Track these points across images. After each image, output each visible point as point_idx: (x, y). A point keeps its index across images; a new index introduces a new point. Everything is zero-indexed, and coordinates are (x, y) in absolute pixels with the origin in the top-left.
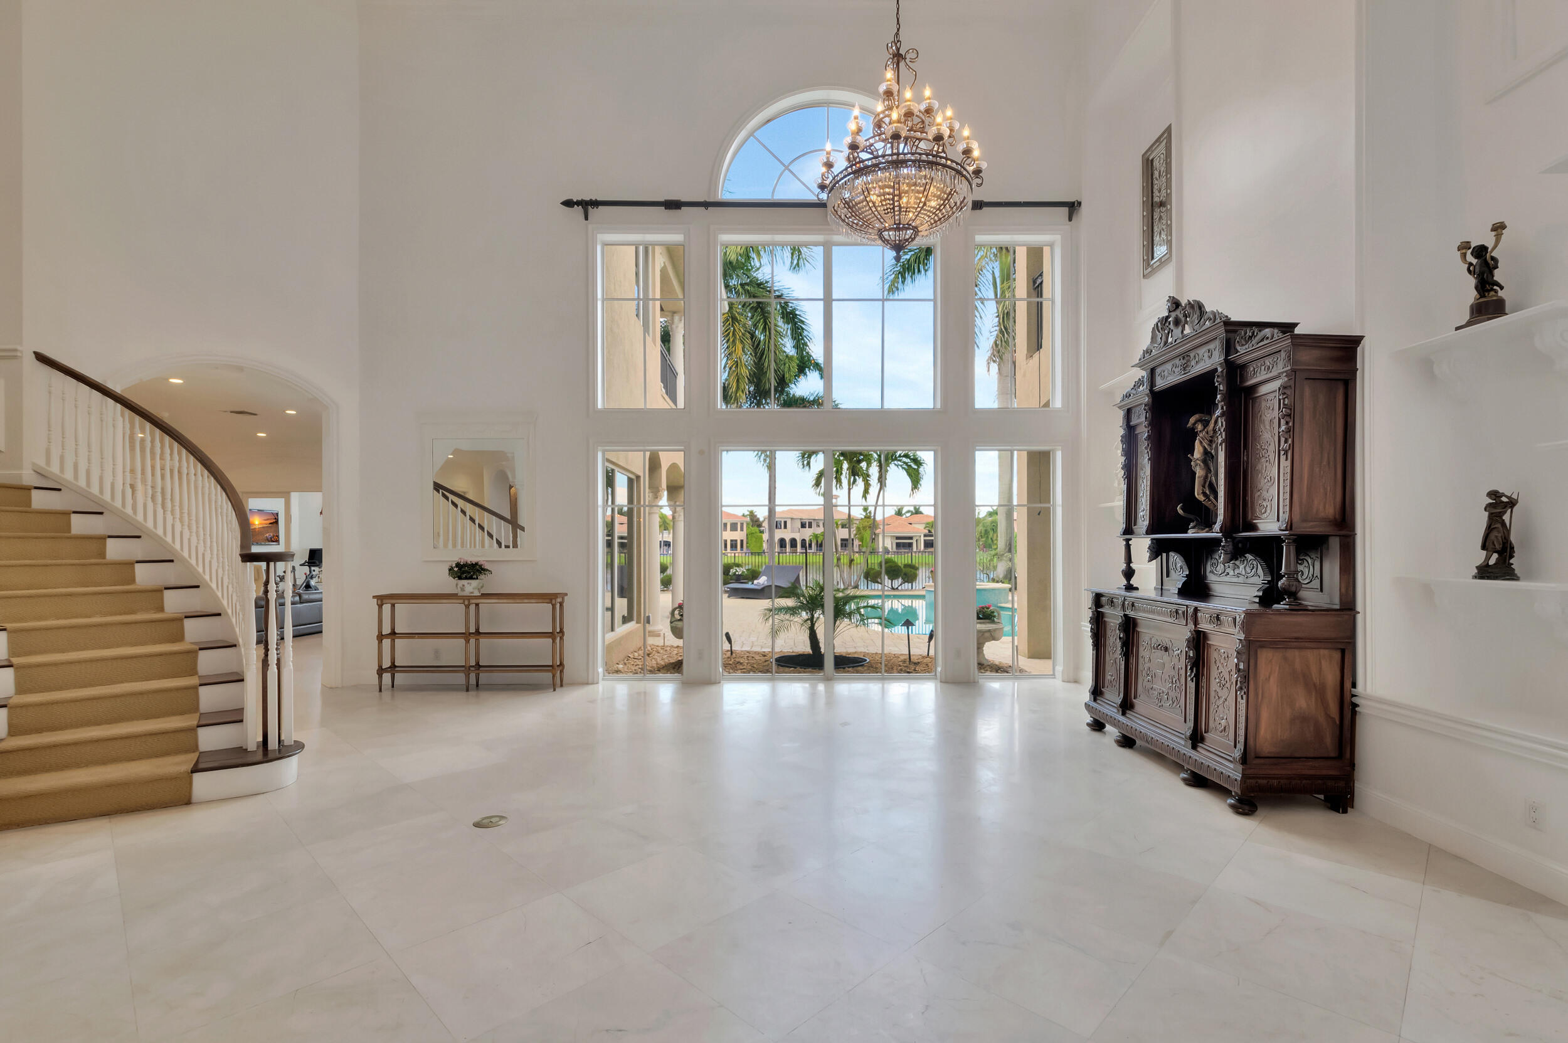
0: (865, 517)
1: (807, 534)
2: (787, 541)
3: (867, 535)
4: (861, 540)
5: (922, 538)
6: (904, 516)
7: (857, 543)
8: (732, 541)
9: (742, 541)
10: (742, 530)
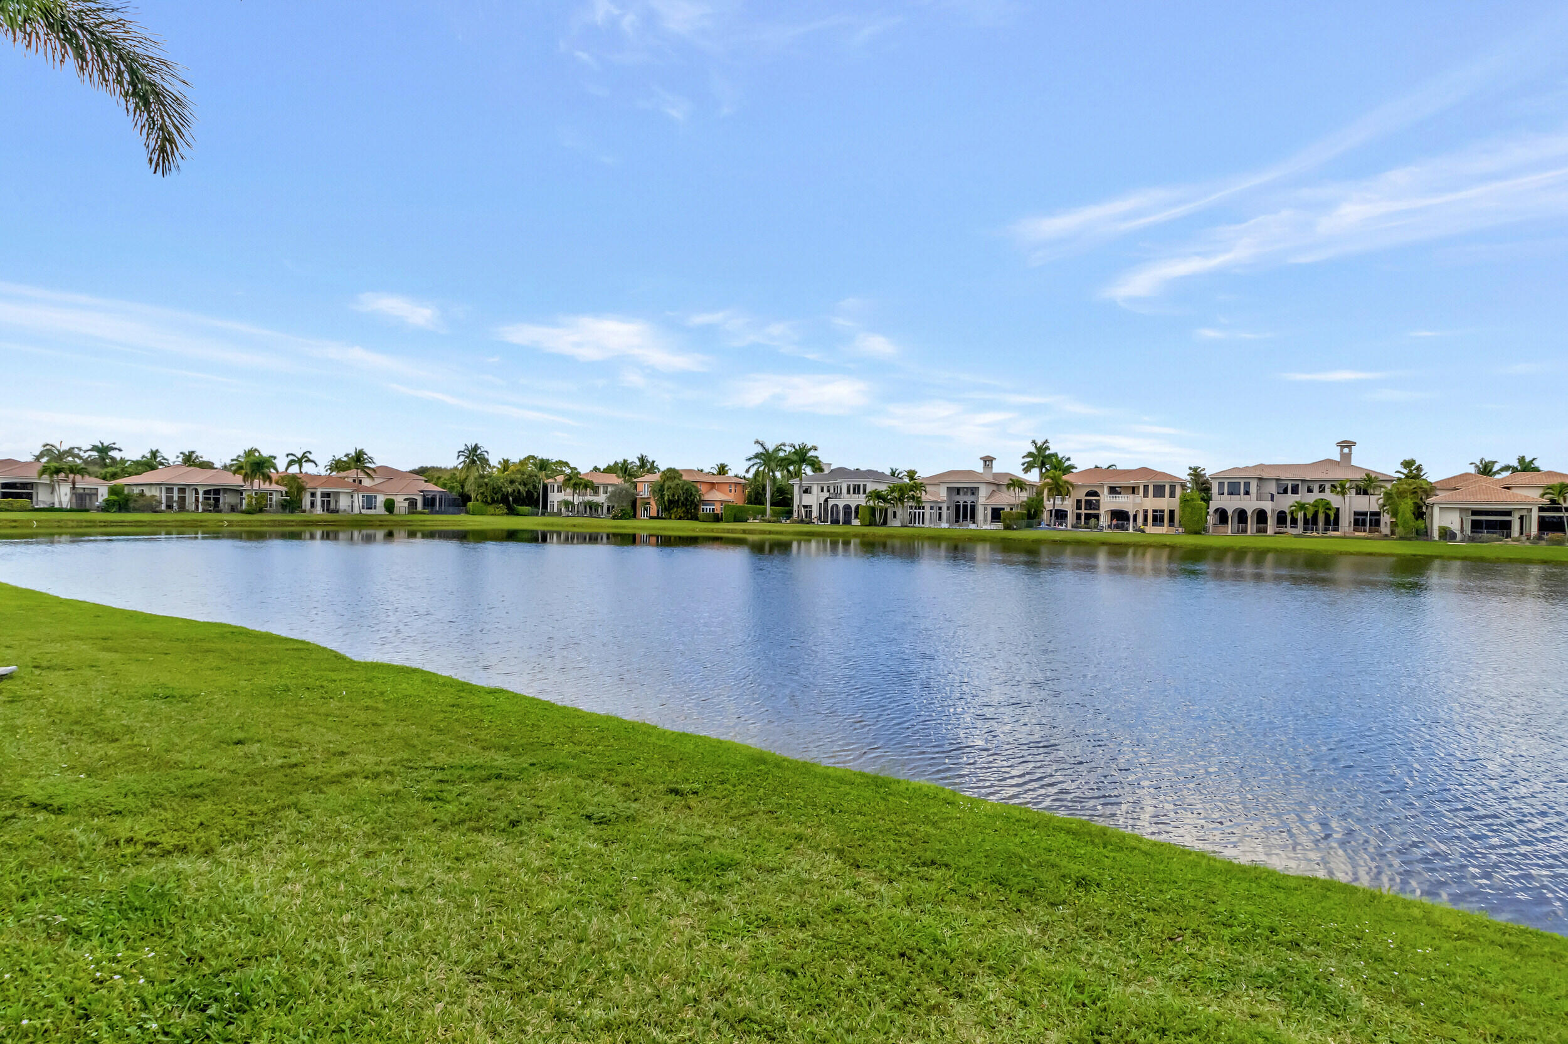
0: (1407, 477)
1: (1287, 502)
2: (1249, 514)
3: (1406, 506)
4: (1395, 514)
5: (1535, 515)
6: (1498, 477)
7: (1386, 518)
8: (1154, 511)
9: (1172, 512)
10: (1172, 495)
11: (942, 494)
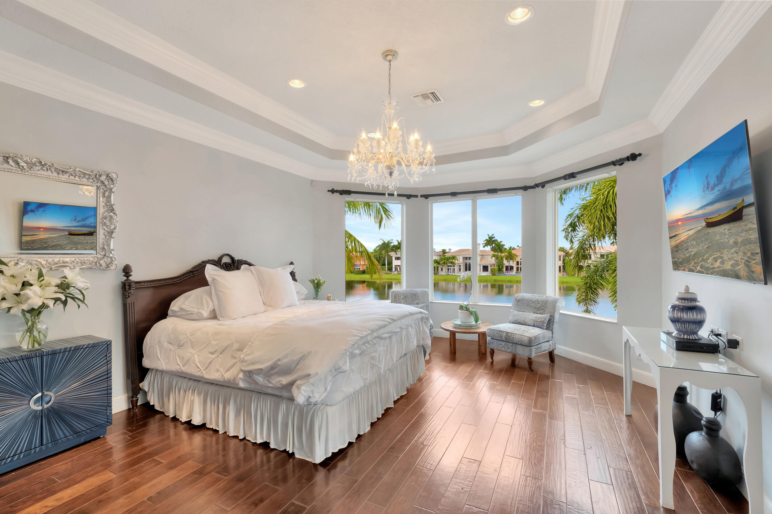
11: (461, 260)
